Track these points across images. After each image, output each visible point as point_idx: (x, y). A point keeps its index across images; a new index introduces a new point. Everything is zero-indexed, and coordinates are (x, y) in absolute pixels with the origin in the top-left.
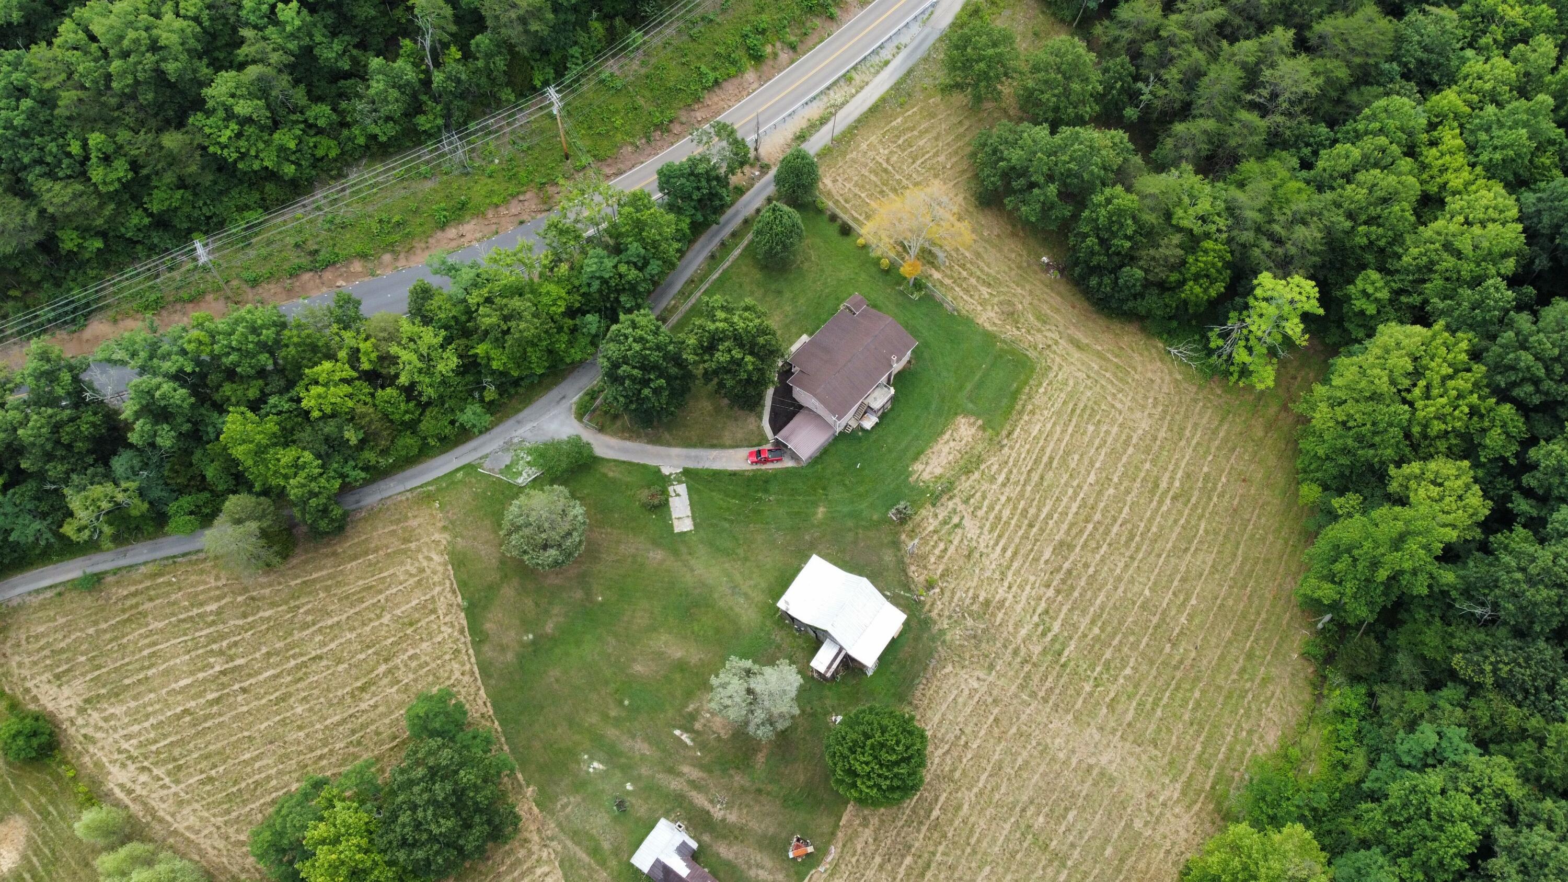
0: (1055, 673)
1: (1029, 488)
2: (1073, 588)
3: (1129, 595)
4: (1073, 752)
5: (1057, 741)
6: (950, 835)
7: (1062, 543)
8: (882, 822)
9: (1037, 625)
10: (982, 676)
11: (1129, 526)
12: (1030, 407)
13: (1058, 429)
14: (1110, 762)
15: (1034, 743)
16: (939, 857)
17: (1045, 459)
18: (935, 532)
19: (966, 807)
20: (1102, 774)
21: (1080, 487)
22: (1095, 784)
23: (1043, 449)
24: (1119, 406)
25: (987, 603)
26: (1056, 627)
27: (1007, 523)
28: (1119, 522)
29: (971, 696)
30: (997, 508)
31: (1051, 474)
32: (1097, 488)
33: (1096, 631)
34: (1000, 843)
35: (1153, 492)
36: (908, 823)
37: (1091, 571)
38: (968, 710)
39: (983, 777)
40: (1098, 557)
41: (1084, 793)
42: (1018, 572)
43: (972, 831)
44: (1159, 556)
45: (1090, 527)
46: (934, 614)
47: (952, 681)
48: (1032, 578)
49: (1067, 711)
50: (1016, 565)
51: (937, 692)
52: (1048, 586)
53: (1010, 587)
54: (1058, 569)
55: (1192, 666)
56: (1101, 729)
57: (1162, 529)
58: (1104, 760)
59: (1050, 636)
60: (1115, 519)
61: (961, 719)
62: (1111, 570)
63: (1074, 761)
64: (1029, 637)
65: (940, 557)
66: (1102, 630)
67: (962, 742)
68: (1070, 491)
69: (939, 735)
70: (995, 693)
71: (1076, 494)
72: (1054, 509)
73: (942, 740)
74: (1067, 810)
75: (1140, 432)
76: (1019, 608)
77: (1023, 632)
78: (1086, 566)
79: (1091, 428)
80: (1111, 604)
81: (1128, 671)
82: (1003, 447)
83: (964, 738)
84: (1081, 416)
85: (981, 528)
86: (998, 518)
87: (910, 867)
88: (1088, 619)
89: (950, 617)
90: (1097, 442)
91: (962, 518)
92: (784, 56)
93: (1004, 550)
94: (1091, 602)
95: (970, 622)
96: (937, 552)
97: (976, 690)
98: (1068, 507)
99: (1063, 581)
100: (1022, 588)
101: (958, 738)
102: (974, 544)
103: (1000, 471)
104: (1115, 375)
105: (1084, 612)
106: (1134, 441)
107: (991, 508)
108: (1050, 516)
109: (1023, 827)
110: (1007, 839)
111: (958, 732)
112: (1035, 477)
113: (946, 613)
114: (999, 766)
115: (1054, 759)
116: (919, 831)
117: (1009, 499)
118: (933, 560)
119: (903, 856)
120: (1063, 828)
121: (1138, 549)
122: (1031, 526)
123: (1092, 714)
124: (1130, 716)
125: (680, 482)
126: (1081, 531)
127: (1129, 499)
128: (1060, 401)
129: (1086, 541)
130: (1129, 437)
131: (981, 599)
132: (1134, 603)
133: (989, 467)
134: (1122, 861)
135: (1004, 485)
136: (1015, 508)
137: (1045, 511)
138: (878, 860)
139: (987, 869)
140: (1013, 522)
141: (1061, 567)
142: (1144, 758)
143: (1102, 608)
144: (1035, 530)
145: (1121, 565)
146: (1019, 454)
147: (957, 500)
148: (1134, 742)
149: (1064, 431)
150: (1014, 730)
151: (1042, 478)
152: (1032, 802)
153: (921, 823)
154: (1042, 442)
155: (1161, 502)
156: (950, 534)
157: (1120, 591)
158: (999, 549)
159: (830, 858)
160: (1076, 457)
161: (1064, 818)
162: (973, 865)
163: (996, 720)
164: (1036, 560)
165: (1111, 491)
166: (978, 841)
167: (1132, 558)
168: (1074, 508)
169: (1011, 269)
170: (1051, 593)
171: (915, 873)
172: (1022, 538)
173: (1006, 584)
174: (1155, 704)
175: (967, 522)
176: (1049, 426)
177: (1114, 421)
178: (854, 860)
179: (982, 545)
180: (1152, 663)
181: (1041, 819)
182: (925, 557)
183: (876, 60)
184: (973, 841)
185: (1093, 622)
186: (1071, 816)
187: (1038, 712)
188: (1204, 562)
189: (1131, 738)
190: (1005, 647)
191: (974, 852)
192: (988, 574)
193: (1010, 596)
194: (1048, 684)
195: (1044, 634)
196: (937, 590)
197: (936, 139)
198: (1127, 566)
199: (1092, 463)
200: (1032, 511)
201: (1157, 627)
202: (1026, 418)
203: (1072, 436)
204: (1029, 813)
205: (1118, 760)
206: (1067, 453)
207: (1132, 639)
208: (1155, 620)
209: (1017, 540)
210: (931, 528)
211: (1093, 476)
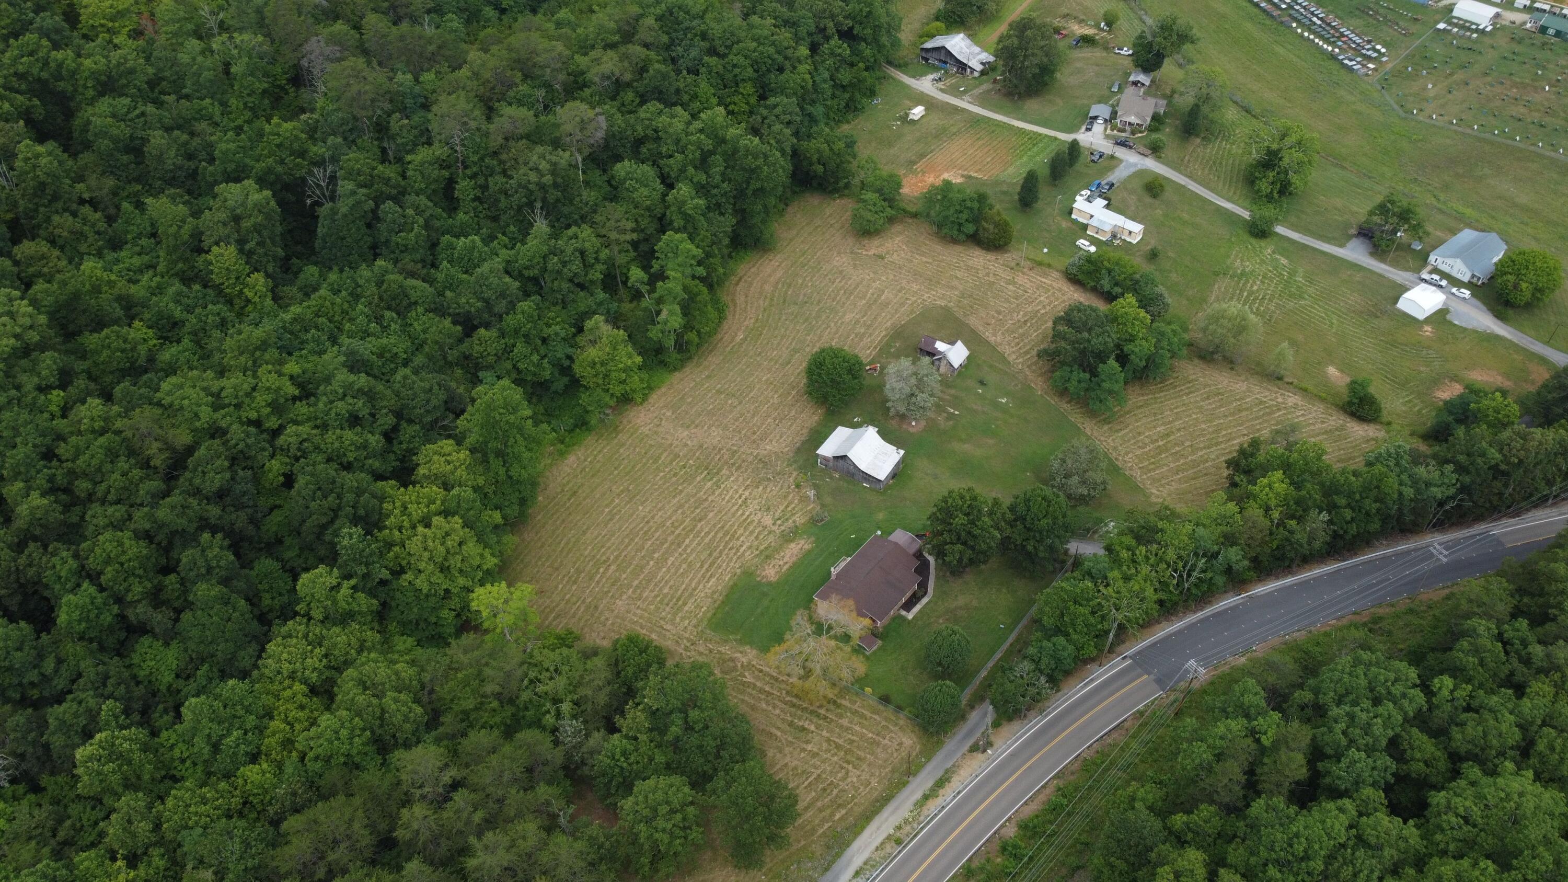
0: (713, 464)
1: (721, 548)
2: (695, 501)
3: (654, 505)
4: (705, 432)
5: (715, 433)
7: (700, 520)
9: (722, 483)
10: (763, 452)
11: (646, 538)
12: (715, 597)
14: (682, 433)
20: (688, 427)
22: (694, 422)
28: (653, 538)
29: (771, 441)
30: (747, 534)
31: (703, 558)
32: (667, 556)
33: (680, 488)
34: (756, 389)
35: (623, 561)
37: (680, 512)
38: (773, 435)
39: (765, 409)
40: (674, 518)
41: (701, 418)
50: (735, 508)
58: (686, 433)
59: (714, 481)
61: (778, 431)
63: (706, 428)
64: (729, 477)
69: (792, 421)
70: (755, 446)
71: (685, 550)
72: (703, 538)
74: (713, 409)
75: (624, 597)
76: (735, 488)
77: (732, 479)
78: (683, 513)
79: (666, 591)
80: (668, 499)
81: (661, 474)
82: (740, 567)
83: (776, 423)
84: (672, 597)
85: (760, 522)
86: (747, 529)
89: (784, 475)
93: (742, 514)
95: (770, 476)
98: (692, 541)
107: (752, 533)
108: (708, 533)
109: (741, 398)
110: (751, 392)
112: (715, 554)
113: (786, 476)
117: (738, 539)
118: (796, 501)
120: (716, 403)
124: (665, 455)
128: (689, 605)
130: (634, 592)
131: (762, 487)
133: (752, 554)
135: (741, 546)
136: (733, 536)
140: (735, 528)
142: (659, 439)
146: (728, 565)
147: (778, 532)
148: (664, 445)
152: (735, 407)
155: (617, 557)
156: (784, 515)
158: (747, 514)
161: (715, 406)
170: (710, 499)
176: (701, 586)
179: (759, 515)
181: (729, 403)
186: (711, 407)
187: (726, 443)
189: (666, 446)
192: (756, 502)
194: (718, 457)
198: (653, 517)
200: (720, 535)
202: (720, 588)
204: (737, 403)
205: (676, 435)
211: (670, 563)
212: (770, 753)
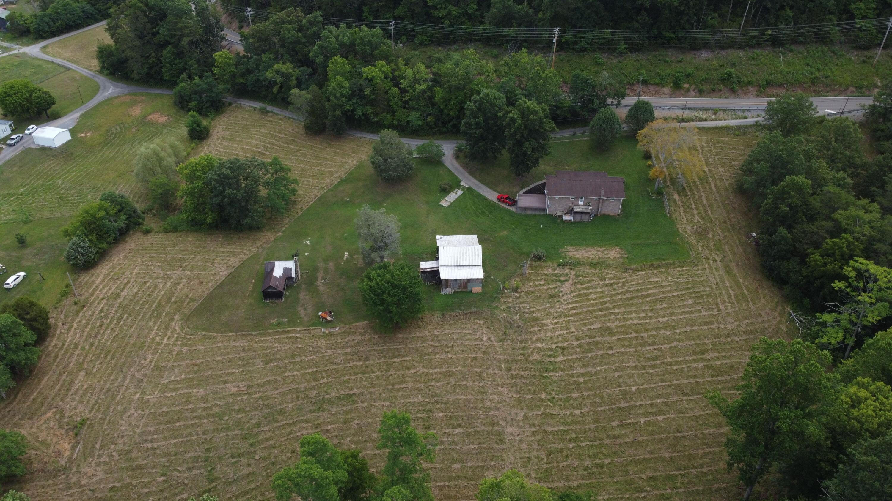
0: (533, 373)
1: (620, 297)
2: (590, 351)
3: (621, 380)
4: (497, 409)
5: (494, 396)
6: (390, 373)
7: (609, 328)
8: (370, 340)
9: (551, 350)
10: (493, 339)
11: (659, 353)
12: (663, 270)
13: (669, 288)
14: (512, 434)
15: (481, 384)
16: (373, 375)
17: (645, 293)
18: (546, 275)
19: (412, 371)
20: (499, 434)
21: (651, 317)
22: (489, 433)
23: (648, 289)
24: (722, 307)
25: (536, 319)
26: (560, 359)
27: (589, 300)
28: (656, 347)
29: (476, 340)
30: (591, 291)
31: (640, 301)
32: (661, 326)
33: (581, 380)
34: (408, 400)
35: (695, 353)
36: (380, 351)
37: (610, 352)
38: (467, 343)
39: (436, 370)
40: (622, 350)
41: (478, 429)
42: (568, 322)
43: (402, 383)
44: (663, 381)
45: (634, 335)
46: (502, 300)
47: (475, 327)
48: (573, 330)
49: (518, 392)
50: (571, 318)
51: (462, 323)
52: (578, 339)
53: (556, 323)
54: (591, 337)
55: (620, 445)
56: (526, 417)
57: (681, 370)
58: (509, 429)
59: (552, 359)
60: (654, 343)
61: (459, 342)
62: (623, 361)
63: (492, 413)
64: (540, 350)
65: (536, 286)
66: (585, 382)
67: (447, 350)
68: (643, 315)
69: (440, 338)
70: (490, 350)
72: (623, 314)
73: (439, 341)
74: (459, 425)
75: (722, 327)
76: (549, 334)
77: (539, 345)
78: (611, 348)
79: (690, 301)
80: (604, 375)
81: (577, 412)
82: (626, 272)
83: (449, 349)
84: (690, 293)
85: (572, 292)
86: (586, 295)
87: (356, 366)
88: (583, 371)
89: (509, 308)
90: (687, 310)
91: (567, 280)
92: (692, 93)
93: (573, 308)
94: (594, 365)
95: (516, 318)
96: (537, 283)
97: (482, 340)
98: (632, 319)
99: (589, 344)
100: (562, 328)
101: (447, 346)
102: (561, 295)
103: (611, 279)
104: (736, 297)
105: (584, 366)
106: (712, 326)
107: (588, 288)
108: (616, 314)
109: (428, 408)
110: (413, 404)
111: (450, 345)
112: (629, 295)
113: (510, 305)
114: (450, 374)
115: (482, 400)
116: (379, 359)
117: (602, 292)
118: (531, 284)
119: (360, 360)
120: (447, 431)
121: (653, 367)
122: (600, 310)
123: (530, 407)
124: (550, 429)
125: (462, 190)
126: (627, 333)
127: (675, 344)
128: (685, 280)
129: (626, 339)
130: (712, 323)
131: (534, 315)
132: (620, 386)
133: (607, 274)
134: (458, 477)
135: (607, 285)
136: (601, 298)
137: (616, 310)
138: (348, 350)
139: (387, 403)
140: (592, 302)
141: (595, 337)
142: (535, 453)
143: (596, 373)
144: (600, 313)
145: (632, 364)
146: (632, 281)
147: (573, 273)
148: (539, 441)
149: (670, 291)
150: (478, 370)
151: (632, 298)
152: (445, 404)
153: (385, 357)
154: (651, 286)
155: (695, 361)
156: (553, 281)
157: (616, 374)
158: (570, 306)
159: (332, 330)
160: (665, 305)
161: (454, 428)
162: (384, 395)
163: (475, 358)
164: (585, 325)
165: (668, 333)
166: (399, 389)
167: (644, 367)
168: (635, 322)
169: (725, 222)
170: (575, 343)
171: (356, 370)
172: (589, 311)
173: (556, 321)
174: (575, 440)
175: (566, 284)
176: (665, 284)
177: (709, 310)
178: (340, 340)
179: (564, 298)
180: (596, 421)
181: (441, 415)
182: (529, 280)
183: (740, 114)
184: (397, 386)
185: (583, 375)
186: (457, 431)
187: (502, 377)
188: (692, 409)
189: (538, 437)
190: (521, 342)
191: (391, 391)
192: (552, 311)
193: (551, 326)
194: (522, 373)
195: (550, 356)
196: (517, 295)
197: (741, 155)
198: (636, 367)
199: (672, 314)
200: (609, 305)
201: (619, 408)
202: (655, 271)
203: (674, 296)
204: (438, 406)
205: (517, 438)
206: (661, 300)
207: (597, 400)
208: (623, 404)
209: (585, 310)
210: (546, 272)
211: (665, 320)
212: (727, 183)
